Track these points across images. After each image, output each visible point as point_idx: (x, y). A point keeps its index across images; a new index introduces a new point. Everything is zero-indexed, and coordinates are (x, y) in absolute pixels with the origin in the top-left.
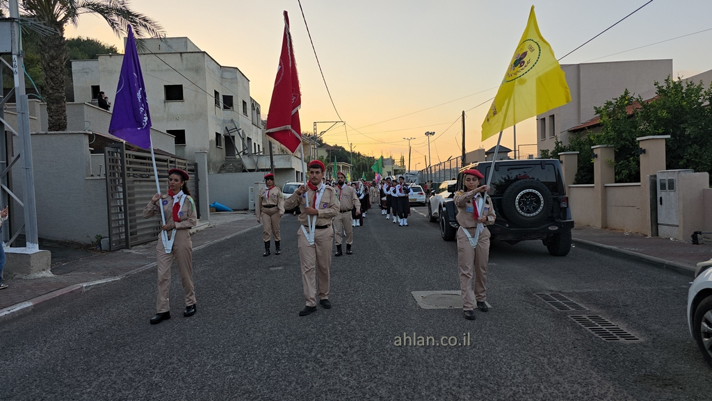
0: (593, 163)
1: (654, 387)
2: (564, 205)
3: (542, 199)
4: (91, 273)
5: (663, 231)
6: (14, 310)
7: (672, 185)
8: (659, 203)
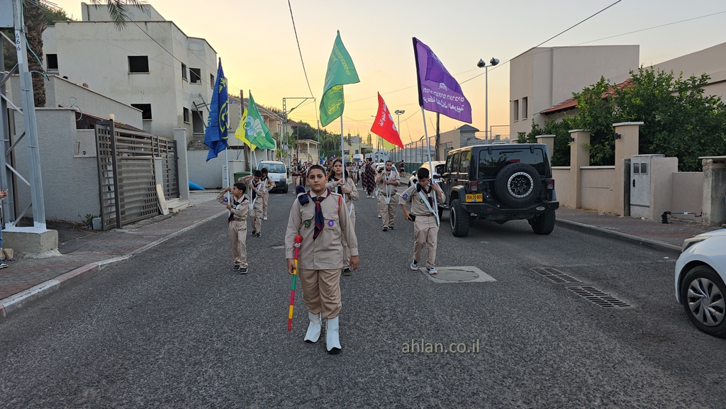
0: (570, 147)
1: (651, 343)
2: (550, 187)
3: (532, 182)
4: (94, 252)
5: (634, 210)
6: (45, 288)
7: (644, 169)
8: (632, 185)
